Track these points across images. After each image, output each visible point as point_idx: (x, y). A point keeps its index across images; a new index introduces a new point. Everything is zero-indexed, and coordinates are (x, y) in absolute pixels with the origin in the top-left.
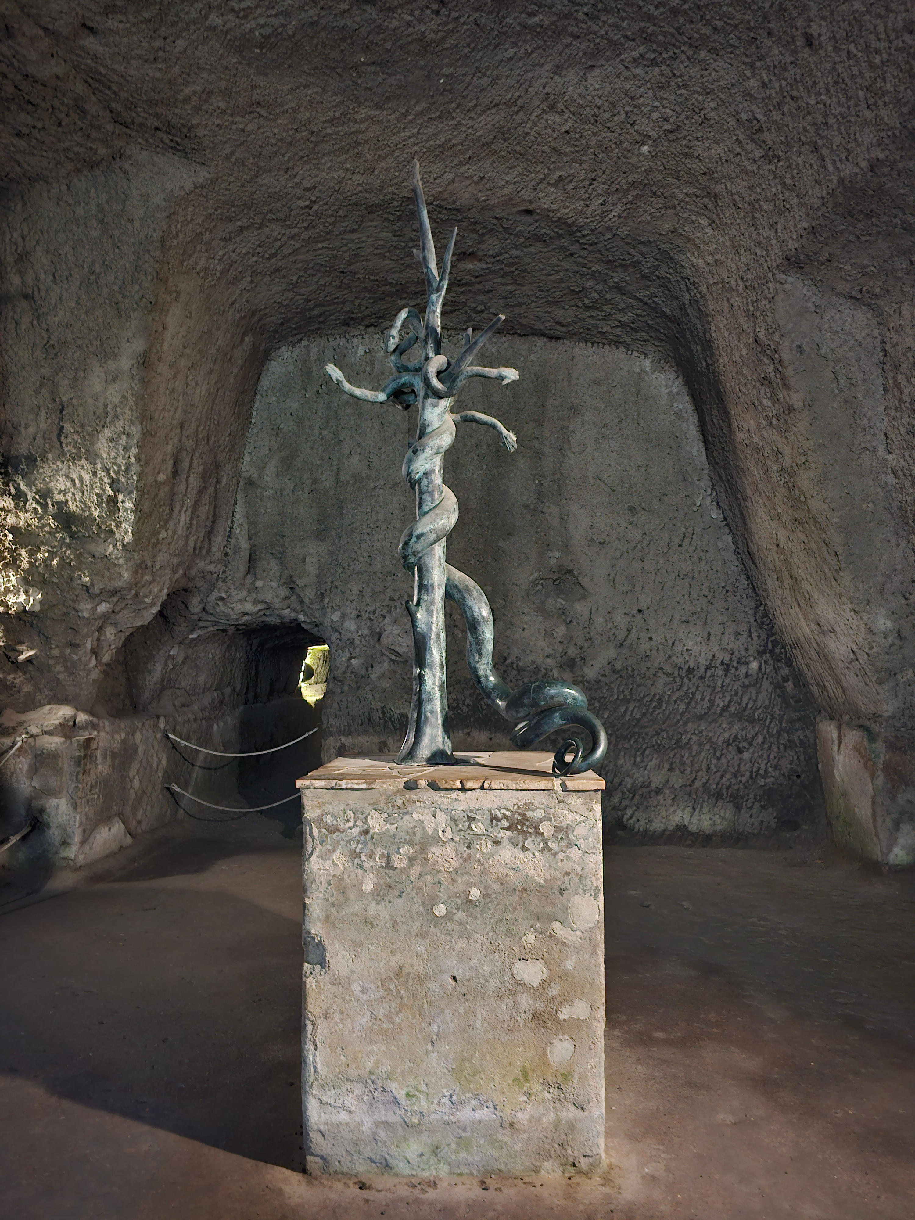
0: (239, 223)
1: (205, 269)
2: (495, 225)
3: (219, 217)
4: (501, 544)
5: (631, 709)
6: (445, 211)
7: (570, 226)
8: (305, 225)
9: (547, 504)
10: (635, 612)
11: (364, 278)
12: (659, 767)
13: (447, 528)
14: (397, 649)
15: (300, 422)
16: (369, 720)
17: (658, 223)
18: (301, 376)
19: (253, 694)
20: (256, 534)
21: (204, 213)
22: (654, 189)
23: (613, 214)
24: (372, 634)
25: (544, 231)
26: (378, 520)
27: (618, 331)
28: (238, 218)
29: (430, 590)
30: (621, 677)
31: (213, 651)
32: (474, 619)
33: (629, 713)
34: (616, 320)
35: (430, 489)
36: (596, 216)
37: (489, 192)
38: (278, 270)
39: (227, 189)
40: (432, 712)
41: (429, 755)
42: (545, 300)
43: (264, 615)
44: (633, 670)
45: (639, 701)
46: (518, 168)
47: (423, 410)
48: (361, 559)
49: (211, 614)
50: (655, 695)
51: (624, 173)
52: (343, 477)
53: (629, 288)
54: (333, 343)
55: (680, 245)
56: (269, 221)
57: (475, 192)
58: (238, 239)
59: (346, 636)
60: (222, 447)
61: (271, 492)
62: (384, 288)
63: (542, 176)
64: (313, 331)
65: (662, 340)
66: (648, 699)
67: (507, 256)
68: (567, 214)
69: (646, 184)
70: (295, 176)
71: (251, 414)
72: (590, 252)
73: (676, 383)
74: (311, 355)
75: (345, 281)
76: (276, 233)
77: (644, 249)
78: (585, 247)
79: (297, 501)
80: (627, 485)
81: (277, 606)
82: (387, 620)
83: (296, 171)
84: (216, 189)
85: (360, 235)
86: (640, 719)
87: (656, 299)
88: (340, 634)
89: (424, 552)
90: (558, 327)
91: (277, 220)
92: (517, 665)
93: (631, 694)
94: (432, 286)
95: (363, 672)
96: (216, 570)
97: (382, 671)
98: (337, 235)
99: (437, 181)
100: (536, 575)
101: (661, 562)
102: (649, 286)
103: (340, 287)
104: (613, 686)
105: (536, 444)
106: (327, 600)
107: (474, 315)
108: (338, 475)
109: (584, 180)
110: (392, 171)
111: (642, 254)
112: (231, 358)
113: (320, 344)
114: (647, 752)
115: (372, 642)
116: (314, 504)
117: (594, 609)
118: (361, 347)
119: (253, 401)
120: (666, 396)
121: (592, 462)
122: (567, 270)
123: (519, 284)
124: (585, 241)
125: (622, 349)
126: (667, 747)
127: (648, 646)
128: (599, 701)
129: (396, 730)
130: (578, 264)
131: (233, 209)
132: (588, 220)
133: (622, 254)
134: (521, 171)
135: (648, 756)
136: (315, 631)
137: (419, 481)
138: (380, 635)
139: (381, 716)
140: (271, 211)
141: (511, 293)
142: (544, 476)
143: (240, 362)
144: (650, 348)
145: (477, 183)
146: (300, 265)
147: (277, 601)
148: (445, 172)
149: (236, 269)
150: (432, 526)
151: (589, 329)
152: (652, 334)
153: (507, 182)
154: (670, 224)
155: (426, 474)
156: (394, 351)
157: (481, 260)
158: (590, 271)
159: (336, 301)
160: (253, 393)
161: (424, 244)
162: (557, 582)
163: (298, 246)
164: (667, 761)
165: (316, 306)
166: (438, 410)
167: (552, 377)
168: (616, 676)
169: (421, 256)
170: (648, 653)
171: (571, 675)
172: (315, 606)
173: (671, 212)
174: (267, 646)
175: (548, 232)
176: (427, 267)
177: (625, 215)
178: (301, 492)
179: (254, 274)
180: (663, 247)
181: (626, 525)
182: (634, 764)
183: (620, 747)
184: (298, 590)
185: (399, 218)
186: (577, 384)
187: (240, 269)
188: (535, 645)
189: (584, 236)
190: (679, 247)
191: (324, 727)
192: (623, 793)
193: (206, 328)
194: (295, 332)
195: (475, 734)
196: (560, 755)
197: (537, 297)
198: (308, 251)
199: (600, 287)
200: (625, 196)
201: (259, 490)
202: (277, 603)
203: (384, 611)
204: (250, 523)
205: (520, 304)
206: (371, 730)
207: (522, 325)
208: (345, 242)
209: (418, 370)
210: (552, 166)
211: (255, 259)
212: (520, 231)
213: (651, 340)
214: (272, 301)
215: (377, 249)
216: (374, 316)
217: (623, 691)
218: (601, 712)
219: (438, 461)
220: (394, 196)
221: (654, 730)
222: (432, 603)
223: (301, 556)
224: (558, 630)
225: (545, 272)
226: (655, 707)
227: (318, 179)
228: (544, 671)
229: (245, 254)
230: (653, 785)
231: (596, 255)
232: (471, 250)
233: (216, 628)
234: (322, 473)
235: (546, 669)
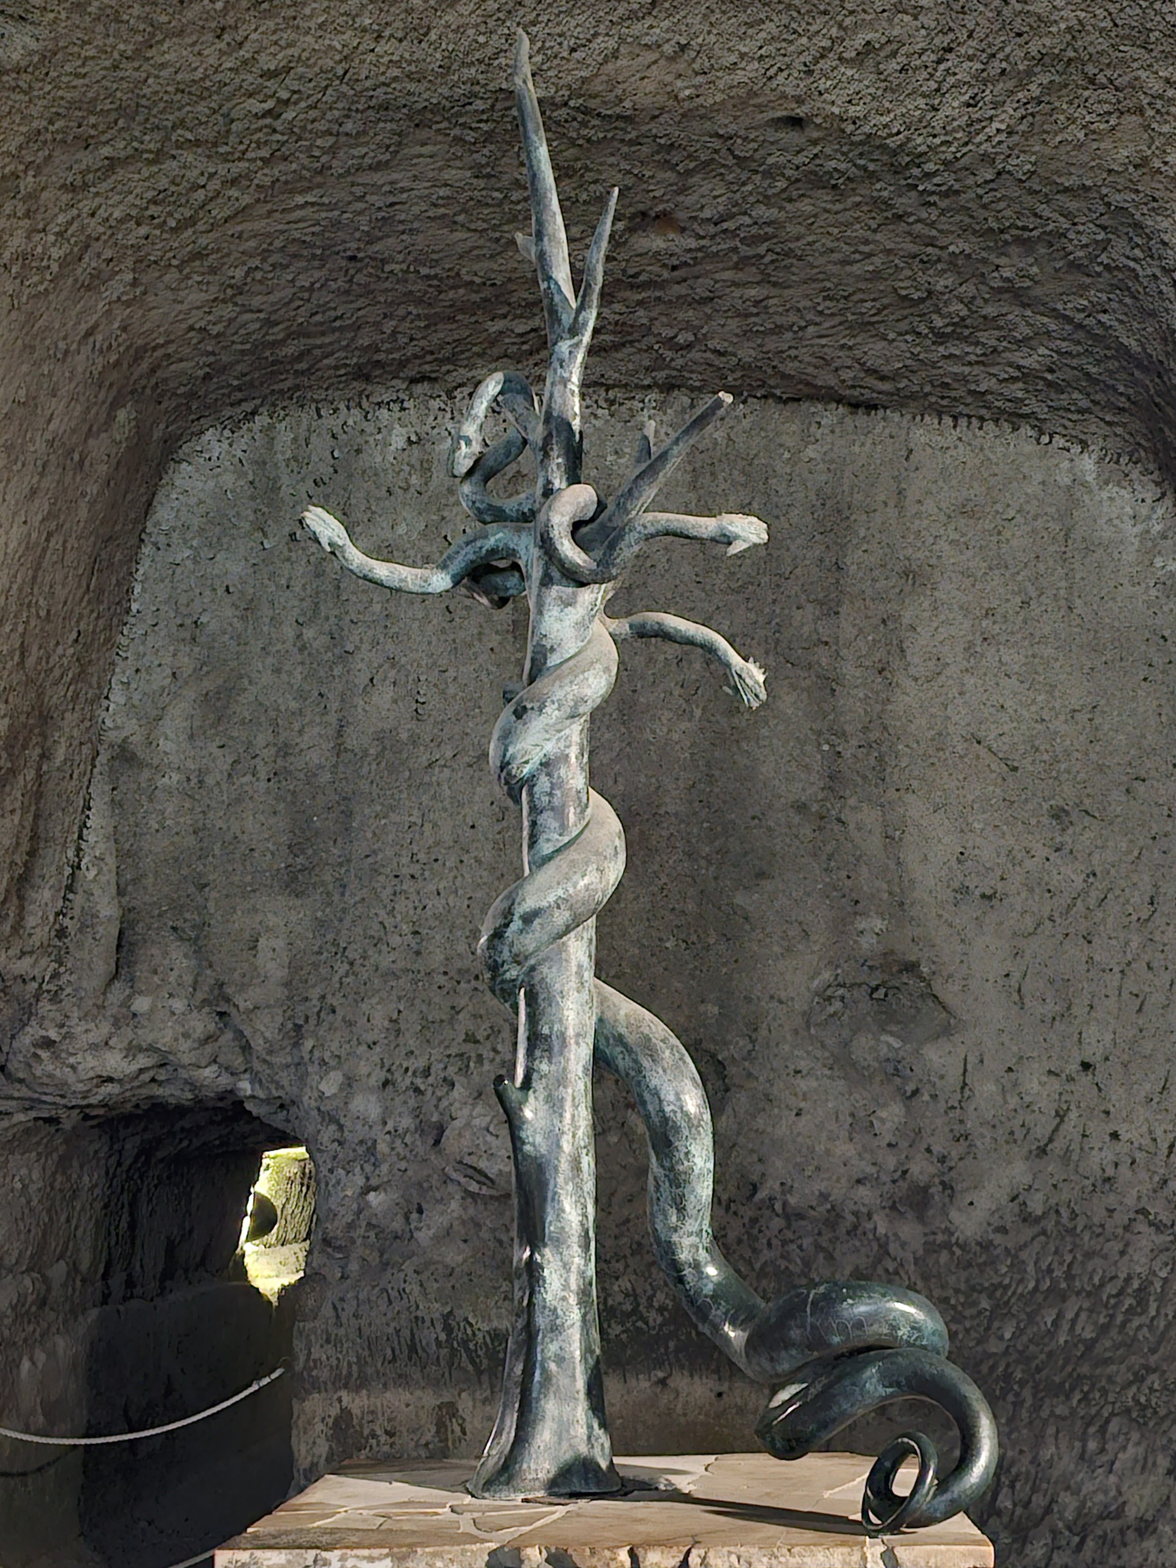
0: (106, 151)
1: (23, 257)
2: (716, 151)
3: (59, 137)
4: (740, 899)
5: (1070, 1315)
6: (596, 122)
7: (894, 153)
8: (265, 153)
9: (852, 802)
10: (1074, 1067)
11: (407, 271)
12: (1145, 1465)
13: (599, 896)
14: (483, 1164)
15: (249, 609)
16: (413, 1348)
17: (1102, 145)
18: (253, 498)
19: (124, 1276)
20: (135, 881)
21: (23, 129)
22: (1091, 69)
23: (996, 125)
24: (420, 1129)
25: (833, 164)
26: (437, 844)
27: (1017, 390)
28: (103, 138)
29: (556, 1049)
30: (1044, 1233)
31: (24, 1171)
32: (665, 1120)
33: (1066, 1327)
34: (1010, 365)
35: (556, 801)
36: (954, 130)
37: (700, 79)
38: (199, 255)
39: (77, 75)
40: (560, 1360)
41: (553, 1471)
42: (838, 319)
43: (153, 1080)
44: (1074, 1216)
45: (1089, 1294)
46: (769, 26)
47: (540, 613)
48: (395, 940)
49: (21, 1081)
50: (1128, 1279)
51: (1020, 35)
52: (352, 741)
53: (1038, 291)
54: (330, 422)
55: (1157, 194)
56: (179, 146)
57: (669, 78)
58: (103, 187)
59: (355, 1133)
60: (57, 673)
61: (176, 777)
62: (451, 294)
63: (826, 43)
64: (281, 392)
65: (1122, 410)
66: (1111, 1289)
67: (747, 220)
68: (886, 126)
69: (1070, 60)
70: (241, 45)
71: (130, 591)
72: (943, 213)
73: (1160, 512)
74: (278, 447)
75: (360, 278)
76: (196, 172)
77: (1073, 205)
78: (932, 199)
79: (238, 800)
80: (1046, 757)
81: (186, 1059)
82: (459, 1092)
83: (242, 33)
84: (53, 74)
85: (395, 176)
86: (1094, 1341)
87: (1104, 318)
88: (341, 1127)
89: (542, 955)
90: (871, 381)
91: (197, 143)
92: (785, 1204)
93: (1069, 1276)
94: (559, 321)
95: (397, 1225)
96: (36, 972)
97: (444, 1221)
98: (341, 176)
99: (576, 55)
100: (827, 975)
101: (1134, 945)
102: (1087, 288)
103: (347, 292)
104: (1023, 1255)
105: (823, 656)
106: (309, 1044)
107: (668, 354)
108: (340, 734)
109: (924, 50)
110: (470, 32)
111: (1066, 214)
112: (81, 462)
113: (299, 423)
114: (1113, 1427)
115: (420, 1149)
116: (281, 806)
117: (972, 1060)
118: (398, 429)
119: (134, 559)
120: (1136, 542)
121: (959, 701)
122: (889, 252)
123: (775, 284)
124: (930, 187)
125: (1026, 430)
126: (1162, 1412)
127: (1109, 1156)
128: (990, 1297)
129: (479, 1373)
130: (916, 238)
131: (92, 120)
132: (937, 141)
133: (1019, 215)
134: (775, 32)
135: (1115, 1437)
136: (278, 1120)
137: (530, 781)
138: (441, 1129)
139: (443, 1337)
140: (181, 123)
141: (757, 303)
142: (843, 735)
143: (103, 469)
144: (1093, 428)
145: (672, 59)
146: (252, 243)
147: (185, 1045)
148: (596, 35)
149: (99, 255)
150: (560, 893)
151: (945, 385)
152: (1098, 397)
153: (742, 56)
154: (1132, 148)
155: (546, 765)
156: (470, 473)
157: (683, 230)
158: (944, 255)
159: (337, 324)
160: (134, 541)
161: (540, 223)
162: (881, 992)
163: (246, 200)
164: (1164, 1448)
165: (290, 335)
166: (575, 614)
167: (858, 497)
168: (1028, 1232)
169: (533, 250)
170: (1110, 1172)
171: (919, 1229)
172: (278, 1060)
173: (1133, 120)
174: (160, 1155)
175: (843, 166)
176: (549, 278)
177: (1023, 127)
178: (248, 778)
179: (141, 264)
180: (1117, 198)
181: (1046, 852)
182: (1082, 1457)
183: (1045, 1413)
184: (236, 1018)
185: (489, 137)
186: (918, 515)
187: (108, 254)
188: (828, 1152)
189: (928, 175)
190: (1154, 200)
191: (299, 1366)
192: (1055, 1533)
193: (22, 393)
194: (239, 395)
195: (680, 1381)
196: (880, 1476)
197: (821, 313)
198: (270, 213)
199: (968, 289)
200: (1022, 85)
201: (146, 774)
202: (185, 1052)
203: (452, 1070)
204: (122, 855)
205: (778, 330)
206: (417, 1376)
207: (784, 376)
208: (358, 191)
209: (527, 517)
210: (848, 21)
211: (143, 231)
212: (775, 165)
213: (1096, 409)
214: (184, 326)
215: (435, 205)
216: (429, 358)
217: (1050, 1270)
218: (996, 1324)
219: (575, 732)
220: (477, 88)
221: (1129, 1369)
222: (562, 1080)
223: (247, 936)
224: (883, 1114)
225: (836, 256)
226: (1130, 1310)
227: (294, 51)
228: (851, 1218)
229: (121, 221)
230: (1131, 1512)
231: (958, 218)
232: (660, 207)
233: (33, 1114)
234: (301, 732)
235: (856, 1214)
